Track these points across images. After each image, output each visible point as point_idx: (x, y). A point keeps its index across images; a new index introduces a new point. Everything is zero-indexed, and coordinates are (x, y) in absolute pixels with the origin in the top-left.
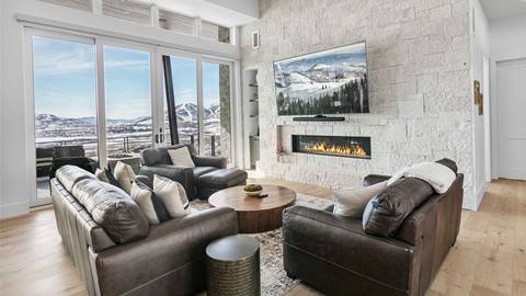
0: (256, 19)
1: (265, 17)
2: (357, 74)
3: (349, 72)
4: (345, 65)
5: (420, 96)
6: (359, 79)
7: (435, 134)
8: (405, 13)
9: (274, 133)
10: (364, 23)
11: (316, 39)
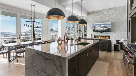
0: (87, 16)
1: (89, 16)
2: (110, 27)
3: (108, 27)
4: (108, 25)
5: (119, 30)
6: (110, 28)
7: (121, 35)
8: (117, 18)
9: (91, 35)
10: (110, 19)
11: (100, 20)
